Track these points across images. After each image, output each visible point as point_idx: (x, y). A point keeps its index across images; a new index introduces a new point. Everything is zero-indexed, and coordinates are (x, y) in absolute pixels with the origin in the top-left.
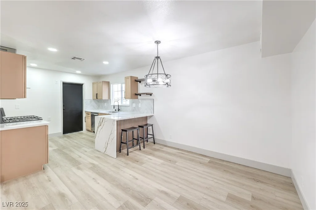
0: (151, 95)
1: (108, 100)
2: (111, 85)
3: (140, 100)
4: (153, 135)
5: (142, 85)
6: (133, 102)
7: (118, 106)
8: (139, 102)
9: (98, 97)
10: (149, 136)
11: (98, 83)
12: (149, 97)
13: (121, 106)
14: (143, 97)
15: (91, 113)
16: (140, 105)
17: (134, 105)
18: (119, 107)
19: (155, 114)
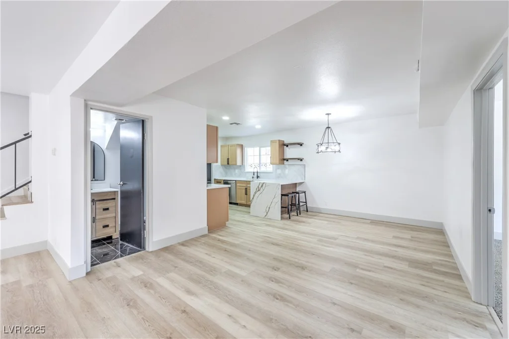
0: (301, 160)
1: (240, 166)
2: (246, 148)
3: (287, 166)
4: (306, 202)
5: (289, 149)
6: (278, 169)
7: (257, 172)
8: (286, 168)
9: (230, 163)
10: (301, 204)
11: (231, 146)
12: (299, 162)
13: (260, 173)
14: (290, 162)
15: (224, 180)
16: (287, 171)
17: (279, 171)
18: (258, 174)
19: (306, 181)
